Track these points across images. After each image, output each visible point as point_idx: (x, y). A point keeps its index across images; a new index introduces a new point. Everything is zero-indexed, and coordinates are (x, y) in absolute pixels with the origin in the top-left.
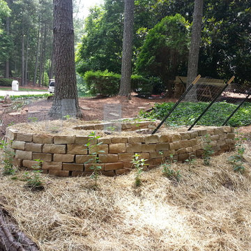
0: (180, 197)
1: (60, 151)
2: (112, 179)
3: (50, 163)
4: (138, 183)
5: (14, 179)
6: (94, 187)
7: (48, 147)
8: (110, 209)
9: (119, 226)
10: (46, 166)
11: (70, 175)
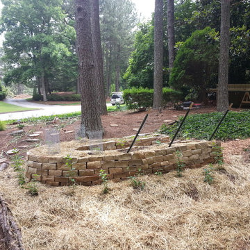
0: (137, 202)
1: (53, 168)
2: (87, 188)
3: (47, 177)
4: (106, 191)
5: (22, 187)
6: (71, 194)
7: (45, 165)
8: (77, 210)
9: (79, 221)
10: (45, 178)
11: (60, 185)
